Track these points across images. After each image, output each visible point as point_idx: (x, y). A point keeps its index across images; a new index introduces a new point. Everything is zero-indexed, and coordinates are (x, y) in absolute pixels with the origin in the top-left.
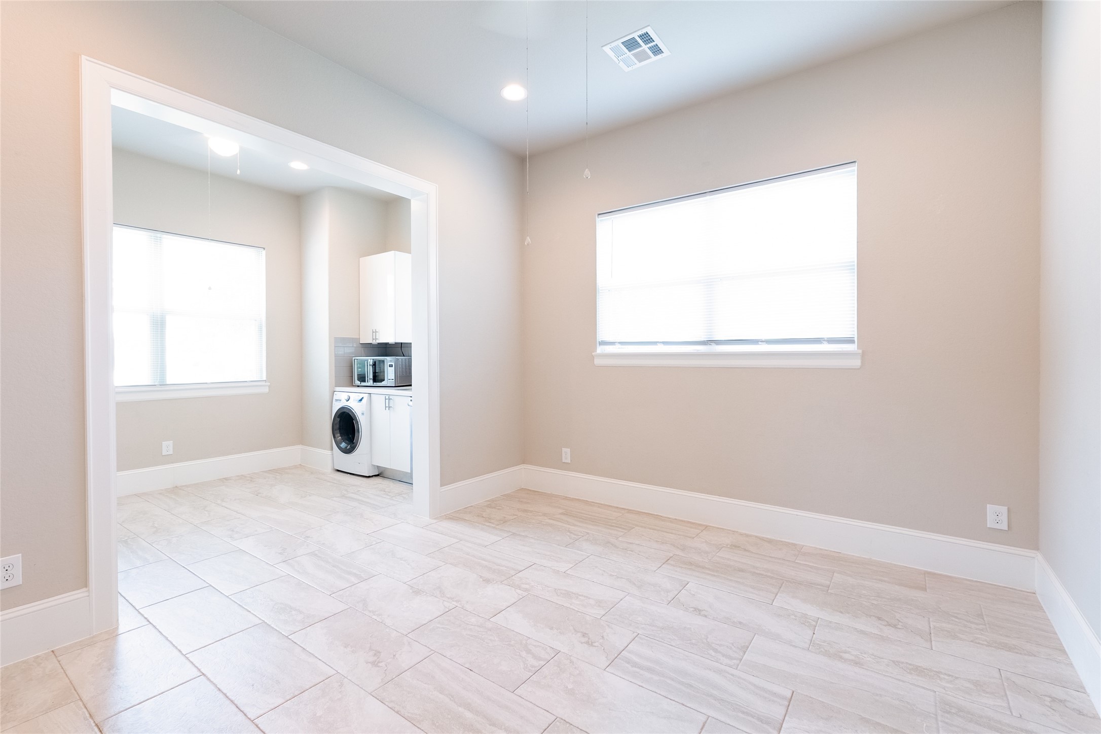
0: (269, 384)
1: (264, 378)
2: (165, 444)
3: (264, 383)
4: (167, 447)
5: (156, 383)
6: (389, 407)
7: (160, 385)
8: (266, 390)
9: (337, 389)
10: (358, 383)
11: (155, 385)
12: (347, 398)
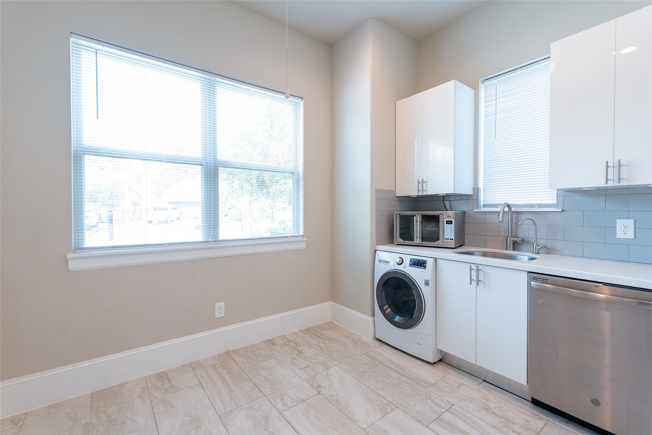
0: (306, 239)
1: (301, 233)
2: (217, 305)
3: (301, 239)
4: (220, 309)
5: (210, 240)
6: (478, 281)
7: (214, 241)
8: (303, 246)
9: (380, 247)
10: (402, 241)
11: (209, 242)
12: (398, 260)
